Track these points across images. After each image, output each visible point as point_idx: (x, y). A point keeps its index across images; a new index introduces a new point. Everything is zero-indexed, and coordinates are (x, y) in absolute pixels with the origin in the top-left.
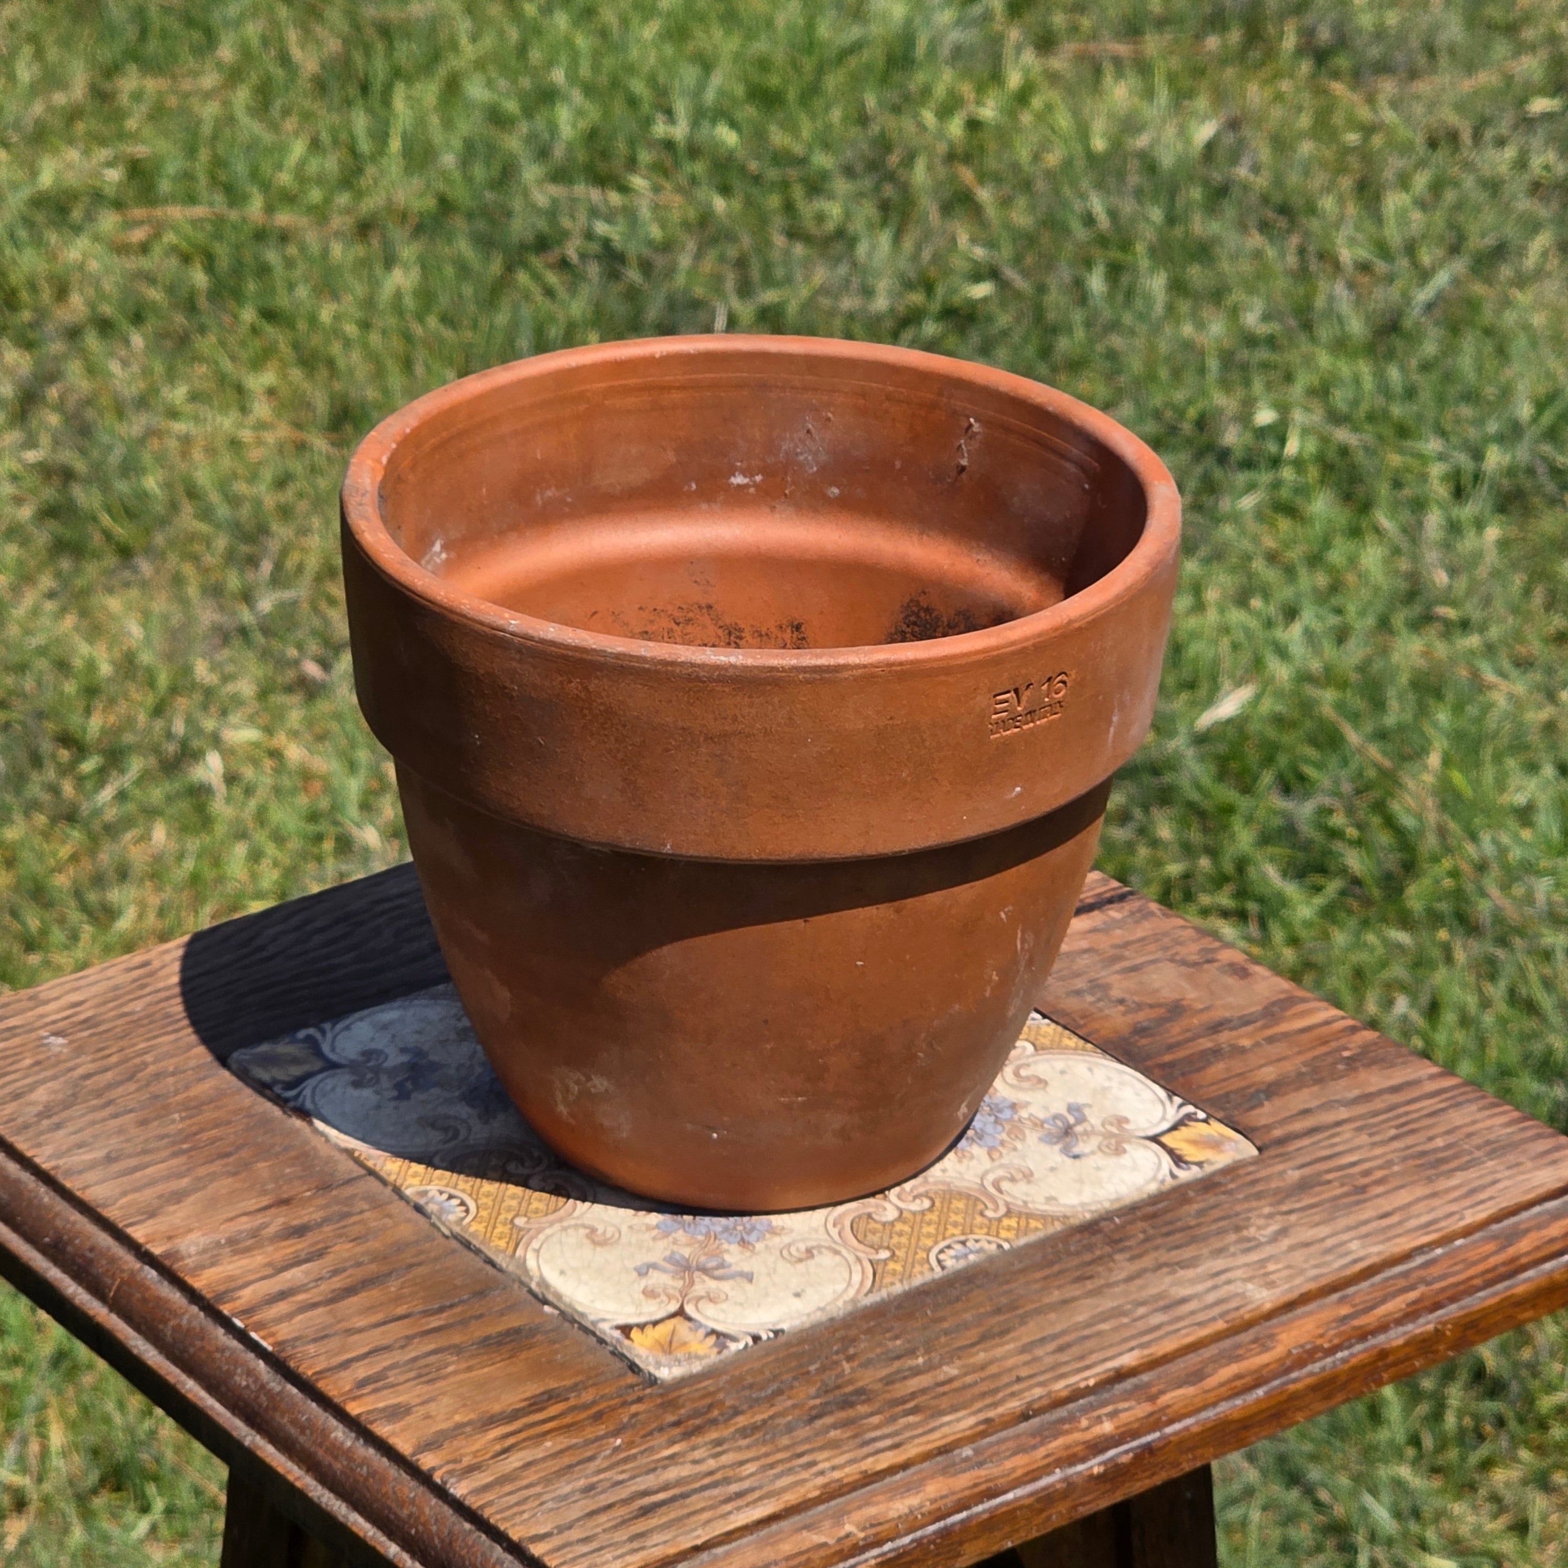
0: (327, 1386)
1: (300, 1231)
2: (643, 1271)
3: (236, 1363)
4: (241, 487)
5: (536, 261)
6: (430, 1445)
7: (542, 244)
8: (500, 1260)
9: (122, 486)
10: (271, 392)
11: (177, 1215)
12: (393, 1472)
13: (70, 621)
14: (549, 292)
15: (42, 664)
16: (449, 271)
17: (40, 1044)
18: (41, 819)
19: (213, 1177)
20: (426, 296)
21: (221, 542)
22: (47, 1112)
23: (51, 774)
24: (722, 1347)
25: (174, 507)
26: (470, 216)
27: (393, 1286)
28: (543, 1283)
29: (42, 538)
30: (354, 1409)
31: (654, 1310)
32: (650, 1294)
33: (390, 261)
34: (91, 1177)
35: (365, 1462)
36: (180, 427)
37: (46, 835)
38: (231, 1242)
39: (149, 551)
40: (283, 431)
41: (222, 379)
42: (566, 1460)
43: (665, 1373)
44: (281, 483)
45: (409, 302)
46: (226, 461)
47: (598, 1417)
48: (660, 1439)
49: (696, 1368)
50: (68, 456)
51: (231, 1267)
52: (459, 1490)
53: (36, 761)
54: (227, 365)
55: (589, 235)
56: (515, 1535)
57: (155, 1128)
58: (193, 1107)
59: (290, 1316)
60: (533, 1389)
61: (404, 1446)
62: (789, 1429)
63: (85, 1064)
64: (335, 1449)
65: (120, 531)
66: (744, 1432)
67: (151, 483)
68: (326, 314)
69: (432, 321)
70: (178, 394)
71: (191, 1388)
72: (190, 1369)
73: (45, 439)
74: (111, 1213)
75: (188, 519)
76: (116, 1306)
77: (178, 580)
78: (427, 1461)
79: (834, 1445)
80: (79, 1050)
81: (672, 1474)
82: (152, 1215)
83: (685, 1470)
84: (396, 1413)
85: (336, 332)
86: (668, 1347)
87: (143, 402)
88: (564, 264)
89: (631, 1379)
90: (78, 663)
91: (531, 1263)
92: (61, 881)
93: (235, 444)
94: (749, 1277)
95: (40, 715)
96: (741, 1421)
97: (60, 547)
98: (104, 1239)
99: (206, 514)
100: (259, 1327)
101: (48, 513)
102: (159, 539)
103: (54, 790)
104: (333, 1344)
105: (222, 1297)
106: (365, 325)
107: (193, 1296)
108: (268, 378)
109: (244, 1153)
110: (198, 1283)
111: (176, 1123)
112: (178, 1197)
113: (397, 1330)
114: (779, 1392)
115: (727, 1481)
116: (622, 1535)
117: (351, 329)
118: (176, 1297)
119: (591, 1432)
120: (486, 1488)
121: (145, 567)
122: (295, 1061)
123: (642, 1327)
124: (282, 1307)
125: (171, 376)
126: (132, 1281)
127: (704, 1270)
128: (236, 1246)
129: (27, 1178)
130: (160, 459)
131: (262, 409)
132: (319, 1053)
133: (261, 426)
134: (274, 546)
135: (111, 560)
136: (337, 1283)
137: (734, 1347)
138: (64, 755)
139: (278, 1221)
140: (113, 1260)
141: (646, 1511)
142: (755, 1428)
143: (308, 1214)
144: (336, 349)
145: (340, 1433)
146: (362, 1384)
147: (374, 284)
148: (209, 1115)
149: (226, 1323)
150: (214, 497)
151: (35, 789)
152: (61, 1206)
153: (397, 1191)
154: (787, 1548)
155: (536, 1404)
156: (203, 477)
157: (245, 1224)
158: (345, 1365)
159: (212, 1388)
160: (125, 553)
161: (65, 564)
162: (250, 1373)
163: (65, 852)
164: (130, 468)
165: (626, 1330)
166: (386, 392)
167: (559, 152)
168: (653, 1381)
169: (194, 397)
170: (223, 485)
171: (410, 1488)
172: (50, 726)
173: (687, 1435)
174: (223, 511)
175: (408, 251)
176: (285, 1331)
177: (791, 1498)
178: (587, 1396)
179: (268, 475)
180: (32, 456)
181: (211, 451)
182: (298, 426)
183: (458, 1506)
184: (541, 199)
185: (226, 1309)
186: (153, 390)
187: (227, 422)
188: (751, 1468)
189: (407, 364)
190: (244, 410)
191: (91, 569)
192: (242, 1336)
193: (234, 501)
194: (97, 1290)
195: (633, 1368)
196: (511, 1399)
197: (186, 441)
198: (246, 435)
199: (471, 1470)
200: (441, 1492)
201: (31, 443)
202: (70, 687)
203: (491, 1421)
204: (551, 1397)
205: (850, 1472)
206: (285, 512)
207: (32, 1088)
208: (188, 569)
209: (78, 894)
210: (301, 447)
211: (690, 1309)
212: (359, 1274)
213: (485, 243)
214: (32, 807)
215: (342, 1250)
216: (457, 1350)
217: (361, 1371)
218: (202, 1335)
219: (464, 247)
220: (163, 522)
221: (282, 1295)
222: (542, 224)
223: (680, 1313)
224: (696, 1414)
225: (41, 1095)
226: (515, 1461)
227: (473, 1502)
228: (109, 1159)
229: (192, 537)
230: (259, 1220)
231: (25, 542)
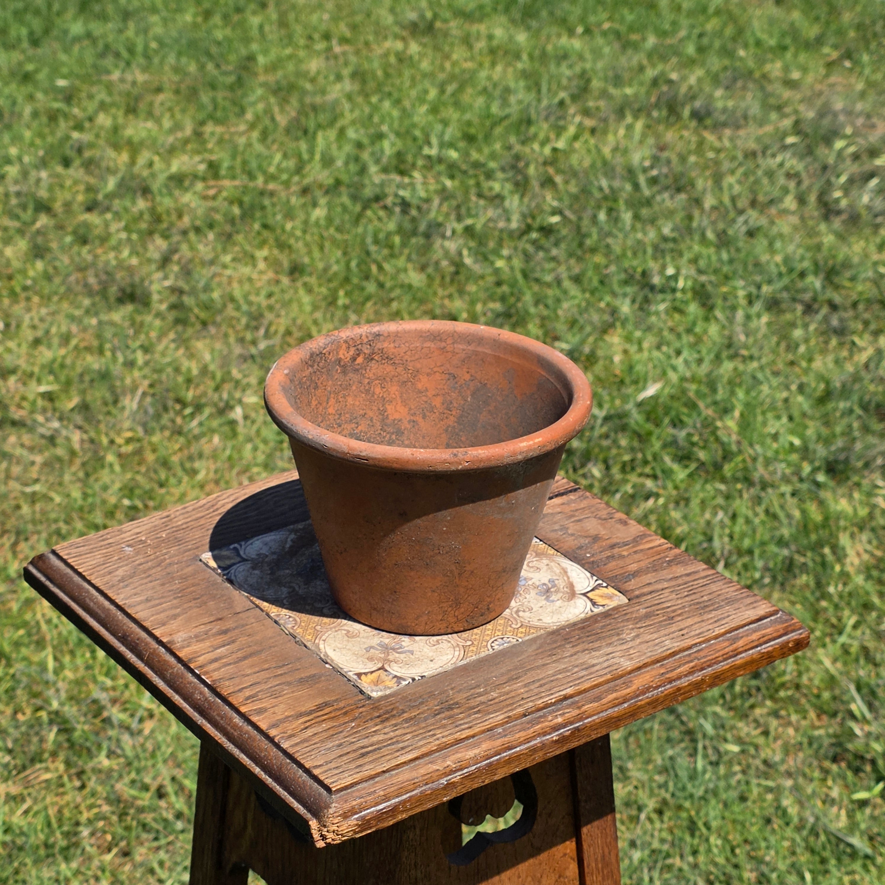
0: (232, 700)
1: (225, 632)
2: (368, 650)
3: (196, 688)
4: (252, 298)
5: (375, 206)
6: (274, 726)
7: (377, 199)
8: (308, 644)
9: (203, 297)
10: (266, 259)
11: (174, 625)
12: (259, 737)
13: (181, 351)
14: (380, 219)
15: (169, 370)
16: (339, 209)
17: (121, 550)
18: (167, 433)
19: (191, 608)
20: (329, 220)
21: (244, 321)
22: (122, 580)
23: (172, 414)
24: (399, 683)
25: (225, 306)
26: (348, 186)
27: (263, 656)
28: (326, 655)
29: (171, 317)
30: (243, 709)
31: (371, 666)
32: (371, 659)
33: (315, 205)
34: (139, 608)
35: (247, 732)
36: (228, 272)
37: (169, 439)
38: (196, 636)
39: (214, 323)
40: (270, 275)
41: (245, 253)
42: (331, 732)
43: (374, 695)
44: (270, 295)
45: (323, 222)
46: (247, 287)
47: (345, 713)
48: (370, 723)
49: (388, 692)
50: (181, 284)
51: (196, 647)
52: (285, 745)
53: (166, 409)
54: (248, 248)
55: (396, 195)
56: (307, 766)
57: (167, 587)
58: (184, 578)
59: (219, 668)
60: (319, 701)
61: (263, 726)
62: (426, 719)
63: (140, 559)
64: (235, 727)
65: (203, 315)
66: (407, 721)
67: (216, 295)
68: (289, 226)
69: (332, 231)
70: (227, 259)
71: (177, 699)
72: (177, 691)
73: (172, 276)
74: (146, 624)
75: (230, 311)
76: (147, 664)
77: (226, 335)
78: (273, 733)
79: (444, 726)
80: (138, 553)
81: (375, 739)
82: (164, 624)
83: (381, 737)
84: (260, 711)
85: (292, 234)
86: (377, 683)
87: (212, 262)
88: (385, 208)
89: (361, 697)
90: (184, 369)
91: (321, 646)
92: (175, 459)
93: (250, 280)
94: (412, 652)
95: (168, 390)
96: (406, 715)
97: (177, 321)
98: (144, 635)
99: (238, 308)
100: (206, 673)
101: (173, 307)
102: (219, 319)
103: (173, 421)
104: (237, 681)
105: (190, 660)
106: (305, 232)
107: (179, 660)
108: (265, 252)
109: (204, 598)
110: (181, 654)
111: (177, 585)
112: (175, 617)
113: (263, 675)
114: (422, 703)
115: (397, 742)
116: (352, 766)
117: (298, 233)
118: (172, 660)
119: (342, 720)
120: (297, 744)
121: (213, 330)
122: (229, 558)
123: (366, 674)
124: (215, 665)
125: (225, 251)
126: (154, 653)
127: (393, 649)
128: (198, 638)
129: (112, 608)
130: (219, 284)
131: (262, 265)
132: (239, 555)
133: (261, 272)
134: (265, 322)
135: (198, 327)
136: (240, 654)
137: (404, 683)
138: (178, 407)
139: (216, 627)
140: (147, 644)
141: (363, 755)
142: (411, 719)
143: (229, 624)
144: (292, 241)
145: (237, 720)
146: (247, 699)
147: (308, 214)
148: (190, 581)
149: (192, 671)
150: (241, 301)
151: (165, 420)
152: (126, 620)
153: (268, 615)
154: (422, 771)
155: (320, 708)
156: (237, 293)
157: (203, 628)
158: (240, 690)
159: (185, 699)
160: (204, 324)
161: (180, 328)
162: (201, 693)
163: (177, 447)
164: (207, 289)
165: (359, 675)
166: (312, 259)
167: (385, 160)
168: (369, 698)
169: (234, 260)
170: (246, 297)
171: (265, 744)
172: (171, 395)
173: (382, 722)
174: (245, 307)
175: (323, 201)
176: (216, 675)
177: (424, 750)
178: (341, 704)
179: (263, 293)
180: (167, 283)
181: (240, 282)
182: (277, 272)
183: (285, 752)
184: (377, 180)
185: (192, 666)
186: (217, 257)
187: (246, 270)
188: (409, 736)
189: (322, 248)
190: (254, 266)
191: (190, 331)
192: (198, 677)
193: (250, 303)
194: (140, 656)
195: (362, 692)
196: (310, 705)
197: (230, 277)
198: (255, 276)
199: (290, 736)
200: (277, 746)
201: (166, 278)
202: (180, 379)
203: (301, 715)
204: (326, 704)
205: (450, 739)
206: (271, 308)
207: (117, 569)
208: (230, 331)
209: (182, 465)
210: (278, 282)
211: (387, 667)
212: (249, 650)
213: (354, 198)
214: (163, 428)
215: (243, 640)
216: (289, 684)
217: (247, 693)
218: (182, 676)
219: (345, 199)
220: (220, 311)
221: (216, 660)
222: (378, 190)
223: (382, 668)
224: (387, 712)
225: (120, 572)
226: (310, 732)
227: (291, 751)
228: (147, 600)
229: (232, 318)
230: (208, 627)
231: (163, 319)
